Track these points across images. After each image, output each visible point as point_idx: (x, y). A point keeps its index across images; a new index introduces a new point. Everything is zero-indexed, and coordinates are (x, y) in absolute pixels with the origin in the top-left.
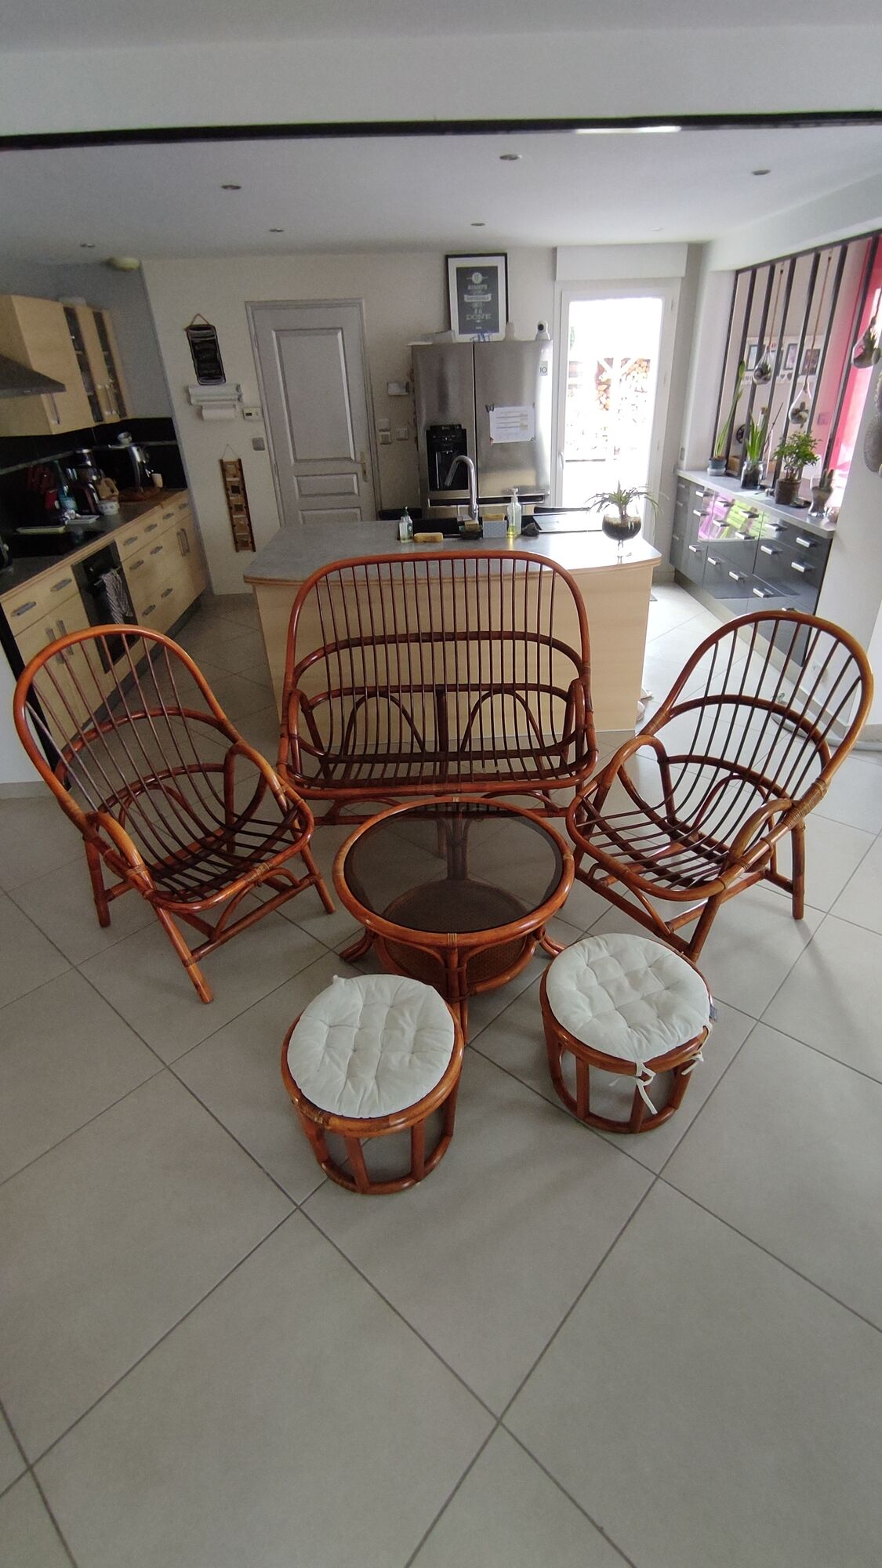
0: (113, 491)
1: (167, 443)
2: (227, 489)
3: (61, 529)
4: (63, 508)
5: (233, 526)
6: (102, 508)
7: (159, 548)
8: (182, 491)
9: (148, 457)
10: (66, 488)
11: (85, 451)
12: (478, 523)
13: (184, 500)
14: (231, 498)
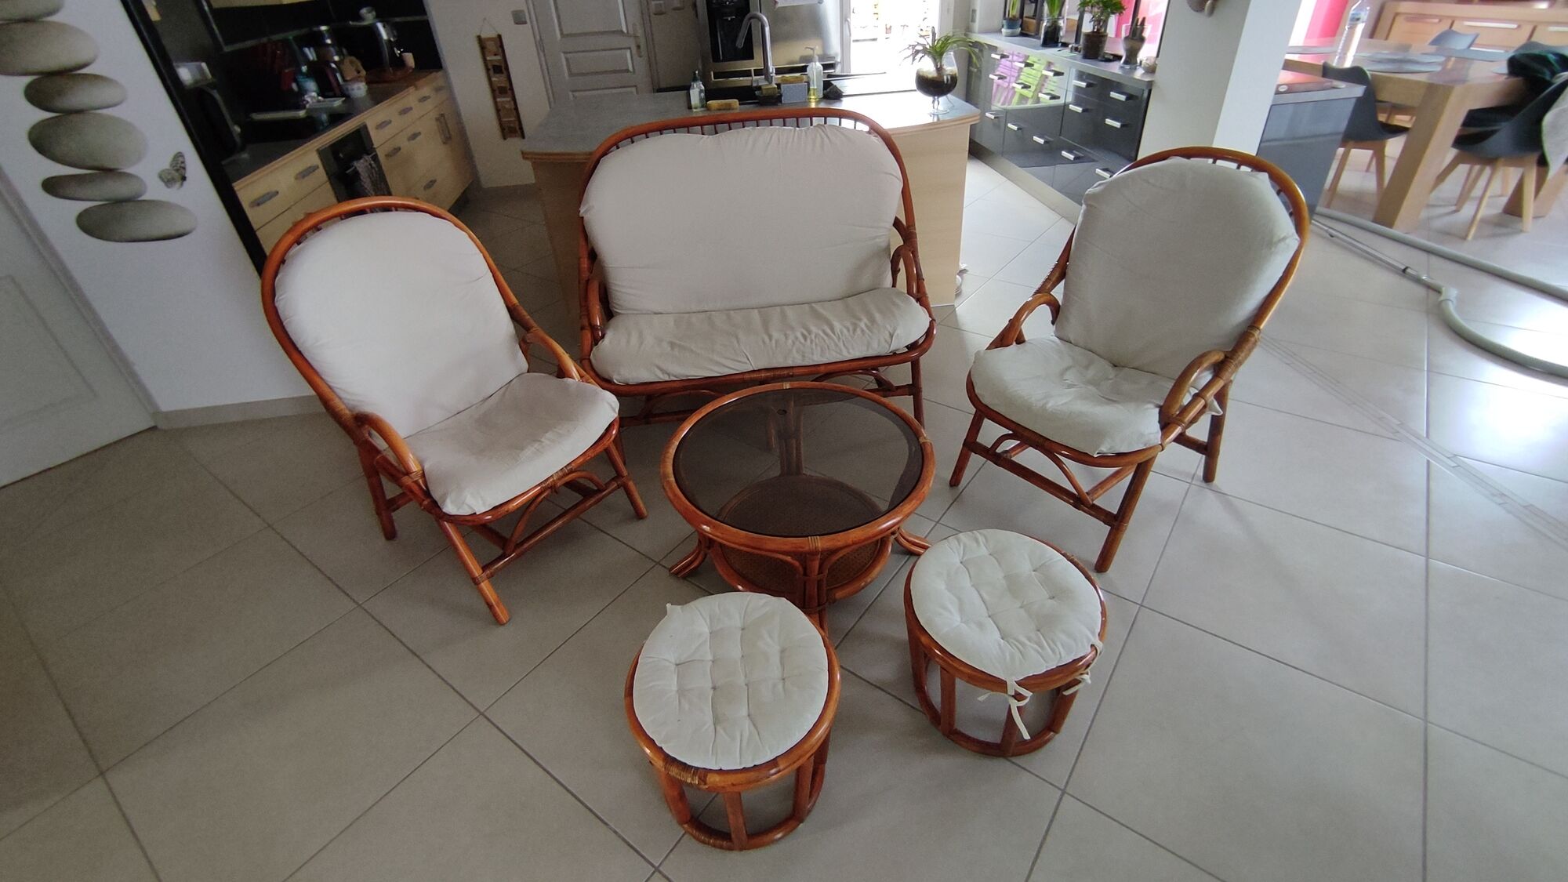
0: (359, 72)
1: (418, 18)
2: (488, 70)
3: (302, 113)
4: (302, 92)
5: (498, 111)
6: (347, 89)
7: (416, 134)
8: (437, 72)
9: (396, 34)
10: (304, 69)
11: (323, 28)
12: (777, 89)
13: (441, 82)
14: (494, 79)
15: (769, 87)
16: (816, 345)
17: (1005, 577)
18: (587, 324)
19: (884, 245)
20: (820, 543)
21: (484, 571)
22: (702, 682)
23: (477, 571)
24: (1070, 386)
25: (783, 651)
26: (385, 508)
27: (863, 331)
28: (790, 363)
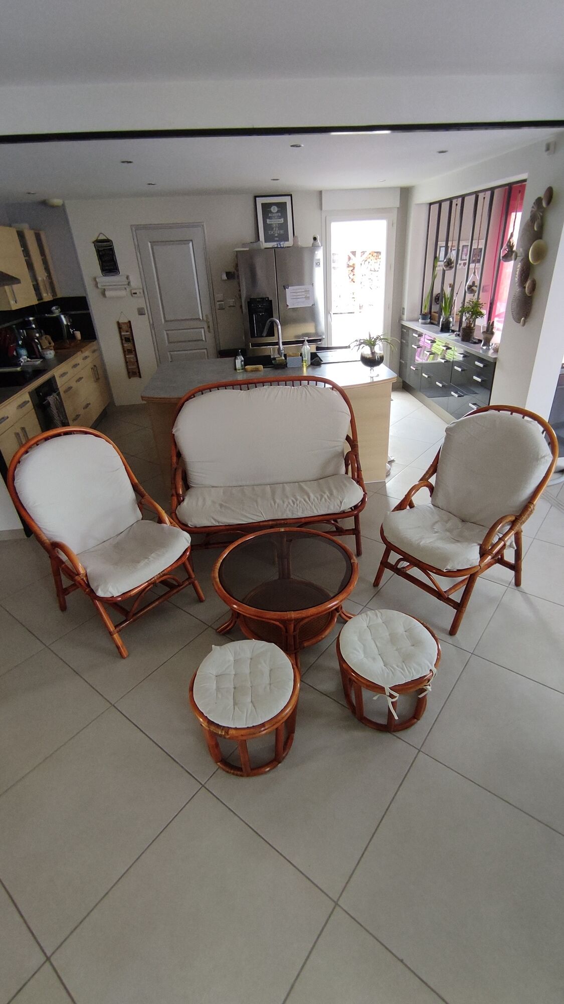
0: (50, 343)
1: (84, 311)
2: (122, 340)
3: (19, 369)
4: (19, 356)
5: (127, 363)
6: (44, 354)
7: (81, 379)
8: (93, 342)
9: (71, 320)
10: (20, 343)
11: (31, 319)
12: (284, 358)
13: (95, 347)
14: (125, 345)
15: (280, 359)
16: (300, 507)
17: (390, 635)
18: (175, 494)
19: (340, 450)
20: (293, 615)
21: (115, 628)
22: (229, 685)
23: (112, 628)
24: (436, 532)
25: (271, 670)
26: (62, 593)
27: (325, 499)
28: (285, 517)
